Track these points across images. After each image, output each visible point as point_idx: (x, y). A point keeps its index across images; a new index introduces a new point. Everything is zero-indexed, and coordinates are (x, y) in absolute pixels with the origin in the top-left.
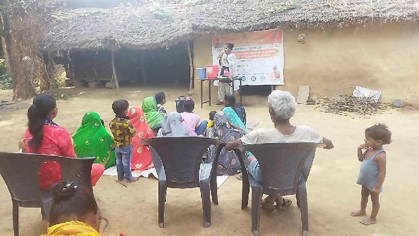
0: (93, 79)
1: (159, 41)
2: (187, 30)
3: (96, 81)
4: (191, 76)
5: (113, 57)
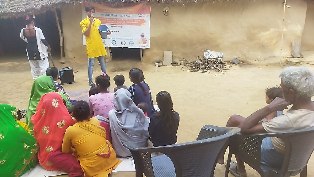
1: (23, 10)
4: (61, 45)
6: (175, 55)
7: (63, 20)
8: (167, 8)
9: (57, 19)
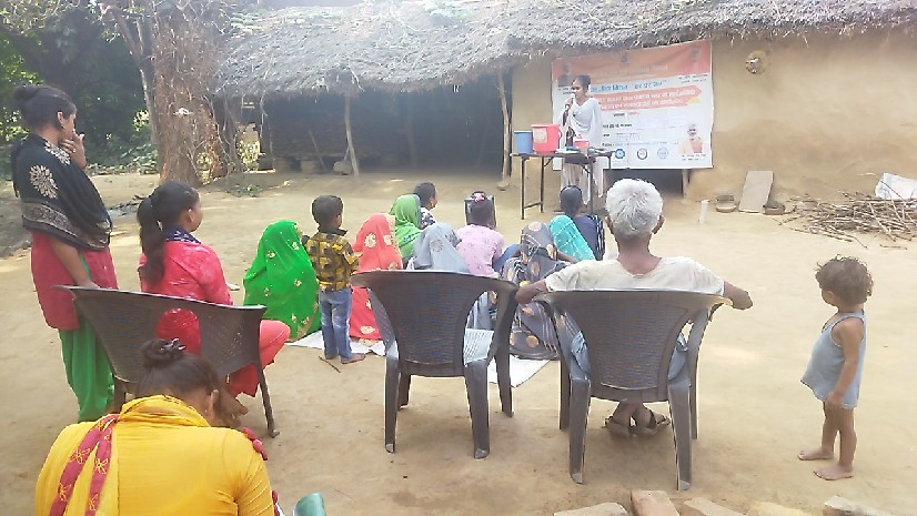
0: (311, 154)
1: (439, 73)
2: (499, 50)
3: (316, 158)
4: (505, 149)
5: (347, 108)
6: (781, 183)
7: (515, 94)
8: (758, 53)
9: (502, 91)
